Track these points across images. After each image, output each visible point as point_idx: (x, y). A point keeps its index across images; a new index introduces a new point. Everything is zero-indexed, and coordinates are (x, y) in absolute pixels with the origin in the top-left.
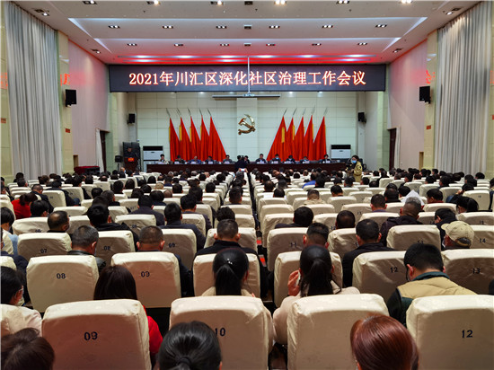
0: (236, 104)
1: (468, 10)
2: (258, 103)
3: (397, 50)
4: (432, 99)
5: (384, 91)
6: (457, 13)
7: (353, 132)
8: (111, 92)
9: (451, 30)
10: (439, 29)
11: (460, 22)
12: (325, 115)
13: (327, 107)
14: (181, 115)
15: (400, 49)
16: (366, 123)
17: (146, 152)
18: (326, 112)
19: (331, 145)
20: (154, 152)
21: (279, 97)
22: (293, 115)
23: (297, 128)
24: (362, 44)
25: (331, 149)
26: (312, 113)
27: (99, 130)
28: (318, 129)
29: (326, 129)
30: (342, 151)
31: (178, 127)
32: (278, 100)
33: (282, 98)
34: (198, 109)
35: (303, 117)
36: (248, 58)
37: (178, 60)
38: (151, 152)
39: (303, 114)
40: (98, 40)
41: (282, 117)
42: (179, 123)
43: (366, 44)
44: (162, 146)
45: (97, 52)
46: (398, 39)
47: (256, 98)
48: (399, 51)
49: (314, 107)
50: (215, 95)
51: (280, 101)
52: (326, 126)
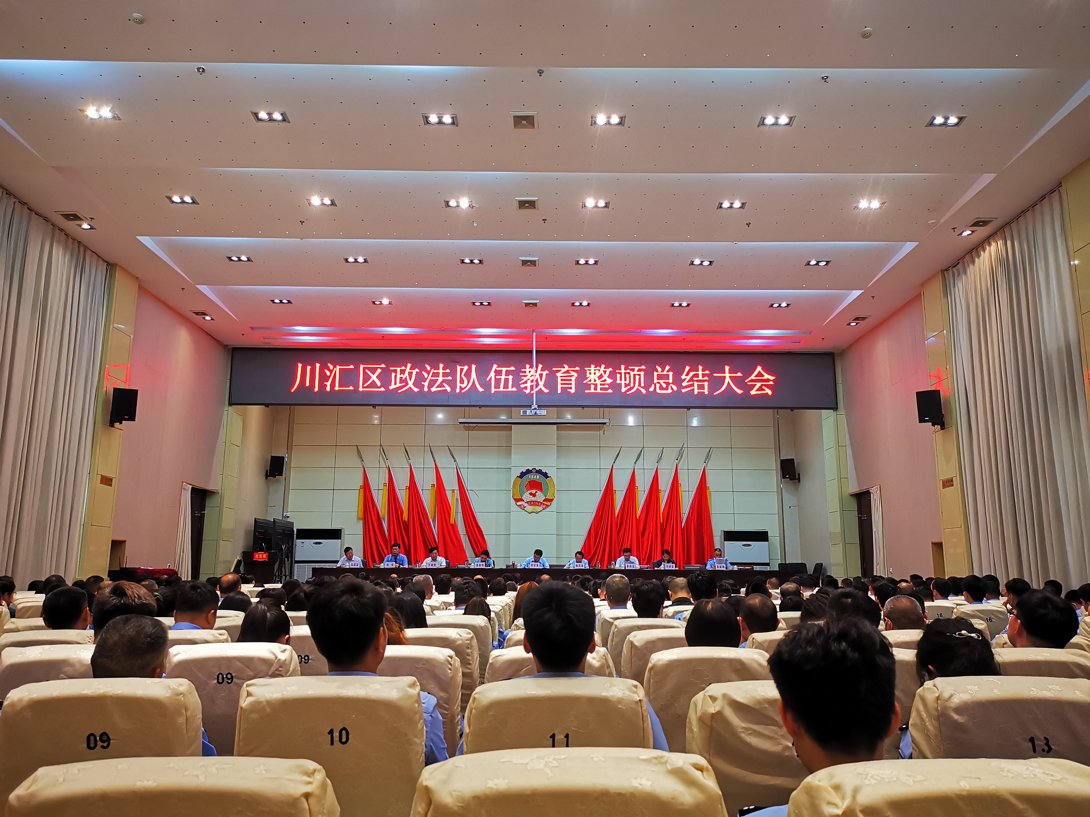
0: (509, 438)
2: (559, 438)
3: (857, 319)
5: (835, 408)
6: (982, 232)
7: (773, 503)
8: (230, 404)
9: (971, 270)
10: (944, 271)
11: (993, 250)
12: (707, 465)
13: (711, 448)
14: (388, 463)
15: (863, 319)
16: (799, 482)
17: (303, 543)
18: (708, 457)
19: (724, 531)
20: (320, 543)
21: (605, 423)
22: (635, 463)
23: (646, 492)
24: (780, 305)
25: (725, 541)
26: (677, 460)
27: (191, 486)
28: (692, 495)
29: (710, 494)
30: (749, 545)
31: (381, 487)
32: (602, 432)
33: (610, 426)
34: (427, 448)
35: (658, 468)
36: (534, 334)
37: (383, 337)
38: (314, 543)
39: (657, 463)
40: (205, 289)
41: (611, 467)
42: (384, 479)
43: (788, 305)
44: (341, 529)
45: (204, 316)
46: (857, 293)
47: (555, 426)
48: (861, 322)
49: (682, 447)
50: (465, 418)
51: (606, 433)
52: (710, 488)
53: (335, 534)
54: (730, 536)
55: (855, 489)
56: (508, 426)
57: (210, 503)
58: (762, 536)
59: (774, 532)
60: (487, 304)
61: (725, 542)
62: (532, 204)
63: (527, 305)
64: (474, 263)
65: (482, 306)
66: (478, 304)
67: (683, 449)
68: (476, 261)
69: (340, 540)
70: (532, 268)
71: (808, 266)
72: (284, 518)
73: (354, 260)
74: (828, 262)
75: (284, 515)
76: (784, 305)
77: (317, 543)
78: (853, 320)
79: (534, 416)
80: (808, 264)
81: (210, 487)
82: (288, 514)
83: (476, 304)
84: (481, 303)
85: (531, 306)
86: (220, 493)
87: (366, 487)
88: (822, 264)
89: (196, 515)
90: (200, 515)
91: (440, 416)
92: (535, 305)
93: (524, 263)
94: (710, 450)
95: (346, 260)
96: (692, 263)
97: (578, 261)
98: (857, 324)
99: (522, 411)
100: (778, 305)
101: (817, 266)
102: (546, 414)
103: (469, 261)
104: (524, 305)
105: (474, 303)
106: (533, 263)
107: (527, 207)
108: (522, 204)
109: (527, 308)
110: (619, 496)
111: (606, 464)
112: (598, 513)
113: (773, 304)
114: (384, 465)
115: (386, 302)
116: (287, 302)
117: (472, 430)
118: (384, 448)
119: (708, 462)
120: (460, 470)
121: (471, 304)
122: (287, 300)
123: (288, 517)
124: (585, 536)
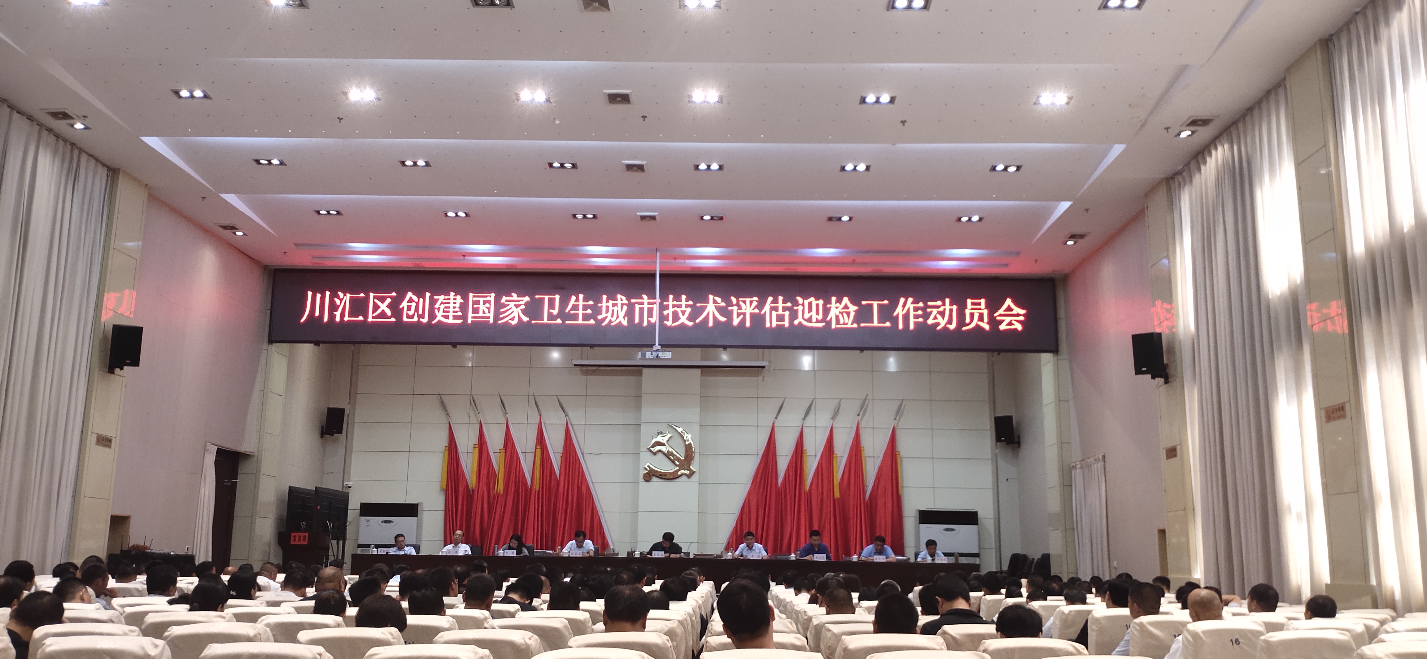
0: (639, 386)
1: (1234, 123)
2: (703, 386)
3: (1074, 236)
4: (1171, 371)
5: (1055, 350)
6: (1205, 133)
7: (985, 474)
8: (271, 341)
9: (1197, 179)
10: (1169, 180)
11: (1219, 155)
12: (899, 422)
13: (903, 400)
14: (480, 417)
15: (1082, 236)
16: (1019, 447)
17: (368, 521)
18: (899, 412)
19: (920, 511)
20: (390, 522)
21: (764, 367)
22: (804, 419)
23: (817, 457)
24: (970, 219)
25: (920, 523)
26: (859, 415)
27: (216, 448)
28: (878, 462)
29: (901, 462)
30: (952, 530)
31: (471, 449)
32: (760, 378)
33: (771, 370)
34: (532, 398)
35: (834, 426)
36: (658, 254)
37: (464, 256)
38: (382, 522)
39: (832, 419)
40: (231, 198)
41: (771, 425)
42: (474, 439)
43: (981, 219)
44: (418, 504)
45: (234, 231)
46: (1065, 205)
47: (698, 371)
48: (1080, 241)
49: (866, 399)
50: (582, 359)
51: (766, 379)
52: (901, 453)
53: (410, 510)
54: (927, 517)
55: (1078, 457)
56: (637, 370)
57: (245, 469)
58: (969, 518)
59: (986, 512)
60: (592, 216)
61: (921, 525)
62: (625, 99)
63: (643, 218)
64: (565, 167)
65: (585, 219)
66: (580, 216)
67: (867, 402)
68: (568, 166)
69: (416, 518)
70: (638, 175)
71: (993, 173)
72: (344, 488)
73: (412, 163)
74: (1019, 168)
75: (345, 485)
76: (975, 218)
77: (386, 522)
78: (1069, 238)
80: (994, 168)
81: (243, 448)
82: (350, 484)
83: (577, 216)
84: (585, 216)
85: (648, 220)
86: (256, 455)
87: (452, 448)
88: (1012, 169)
89: (225, 484)
90: (230, 484)
91: (555, 355)
92: (653, 218)
93: (629, 167)
94: (901, 404)
95: (403, 163)
96: (843, 169)
97: (698, 166)
98: (1075, 242)
99: (640, 351)
100: (967, 219)
101: (1005, 173)
102: (671, 357)
103: (559, 165)
104: (639, 219)
105: (574, 216)
106: (640, 168)
107: (619, 102)
108: (613, 98)
109: (645, 222)
110: (783, 464)
111: (766, 420)
112: (754, 484)
113: (960, 218)
114: (474, 420)
115: (461, 214)
116: (336, 213)
117: (591, 374)
118: (475, 398)
119: (900, 418)
120: (572, 427)
121: (571, 217)
122: (336, 211)
123: (350, 487)
124: (736, 515)
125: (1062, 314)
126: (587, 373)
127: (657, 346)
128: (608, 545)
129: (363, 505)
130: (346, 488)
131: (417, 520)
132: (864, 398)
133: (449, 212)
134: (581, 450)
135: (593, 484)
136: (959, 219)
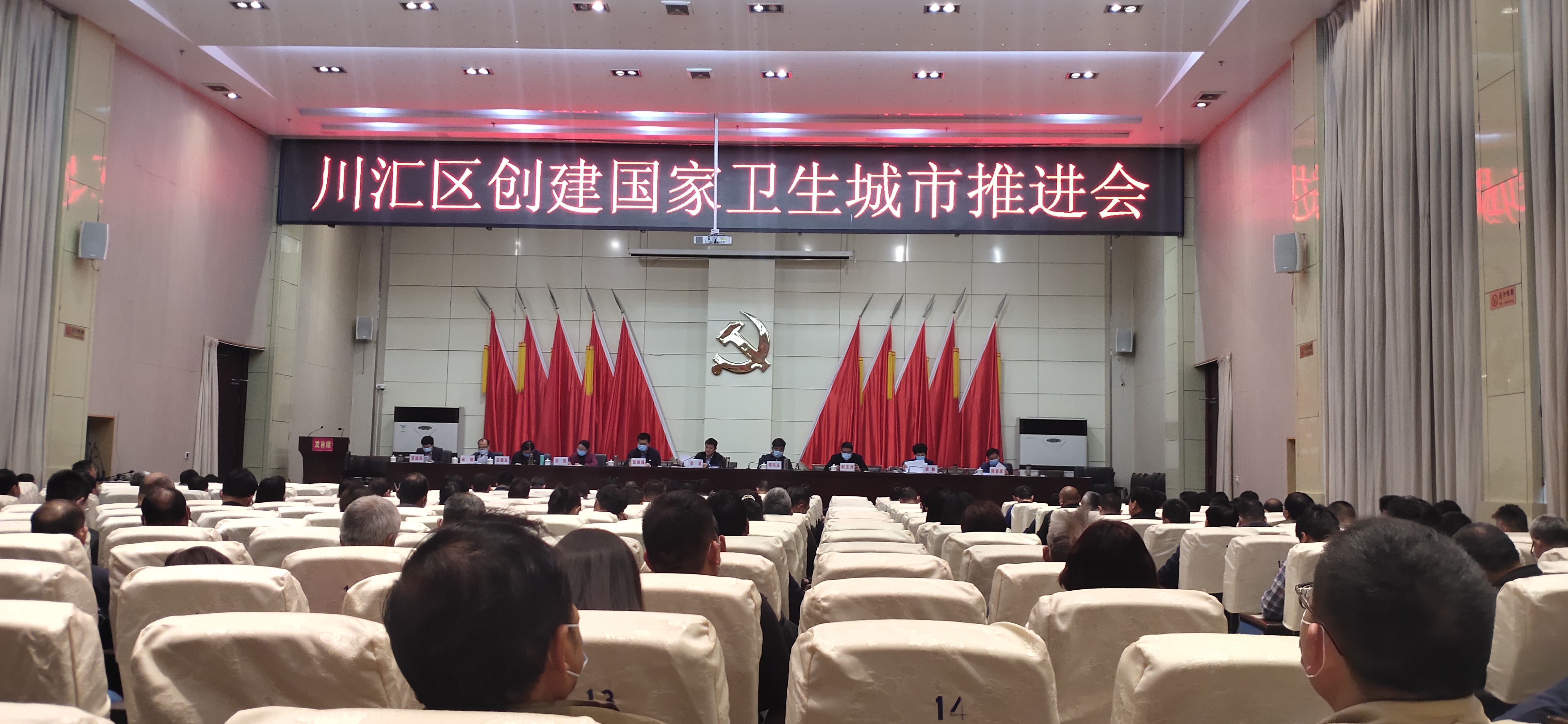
0: (705, 279)
2: (779, 280)
3: (1206, 97)
5: (1180, 233)
7: (1097, 379)
8: (280, 222)
10: (1323, 20)
12: (1001, 319)
13: (1006, 295)
14: (527, 311)
15: (1215, 97)
16: (1135, 348)
17: (403, 427)
18: (1001, 309)
19: (1021, 420)
21: (847, 258)
22: (892, 317)
23: (906, 360)
24: (1082, 76)
25: (1020, 433)
26: (954, 313)
27: (217, 342)
28: (975, 365)
29: (1003, 365)
30: (1057, 441)
31: (517, 348)
32: (843, 271)
33: (855, 262)
34: (584, 292)
35: (926, 325)
36: (717, 121)
37: (493, 124)
38: (419, 428)
39: (924, 316)
40: (214, 51)
41: (856, 323)
42: (520, 337)
43: (1095, 76)
44: (458, 409)
45: (226, 92)
46: (1196, 56)
47: (773, 262)
48: (1213, 102)
49: (963, 294)
50: (640, 248)
51: (849, 271)
52: (1002, 355)
53: (450, 415)
54: (1029, 426)
55: (1201, 359)
56: (702, 260)
57: (255, 367)
58: (1078, 427)
59: (1096, 422)
61: (1022, 435)
63: (695, 75)
64: (595, 10)
65: (627, 77)
66: (620, 73)
67: (964, 297)
68: (598, 8)
69: (457, 424)
71: (1108, 15)
73: (415, 6)
74: (1138, 8)
75: (377, 387)
76: (1088, 74)
78: (1200, 99)
79: (713, 245)
80: (1108, 9)
81: (252, 343)
82: (382, 386)
83: (617, 73)
84: (626, 73)
85: (701, 78)
86: (268, 352)
87: (494, 347)
88: (1131, 10)
89: (232, 383)
90: (238, 384)
91: (615, 245)
92: (706, 75)
93: (671, 9)
94: (1004, 299)
95: (404, 6)
96: (927, 9)
97: (753, 7)
98: (1207, 105)
99: (695, 237)
100: (1079, 75)
101: (1122, 14)
102: (731, 243)
104: (690, 75)
105: (614, 73)
106: (684, 9)
109: (697, 81)
110: (867, 366)
111: (850, 318)
112: (835, 389)
113: (1071, 74)
114: (520, 315)
115: (483, 71)
116: (338, 70)
117: (651, 266)
118: (521, 290)
119: (1002, 316)
120: (629, 325)
121: (611, 74)
122: (339, 68)
123: (383, 389)
124: (814, 423)
125: (1190, 192)
126: (646, 264)
127: (715, 230)
128: (671, 455)
129: (397, 409)
130: (378, 390)
131: (459, 425)
132: (961, 292)
133: (469, 68)
134: (640, 351)
135: (654, 389)
136: (1070, 76)
